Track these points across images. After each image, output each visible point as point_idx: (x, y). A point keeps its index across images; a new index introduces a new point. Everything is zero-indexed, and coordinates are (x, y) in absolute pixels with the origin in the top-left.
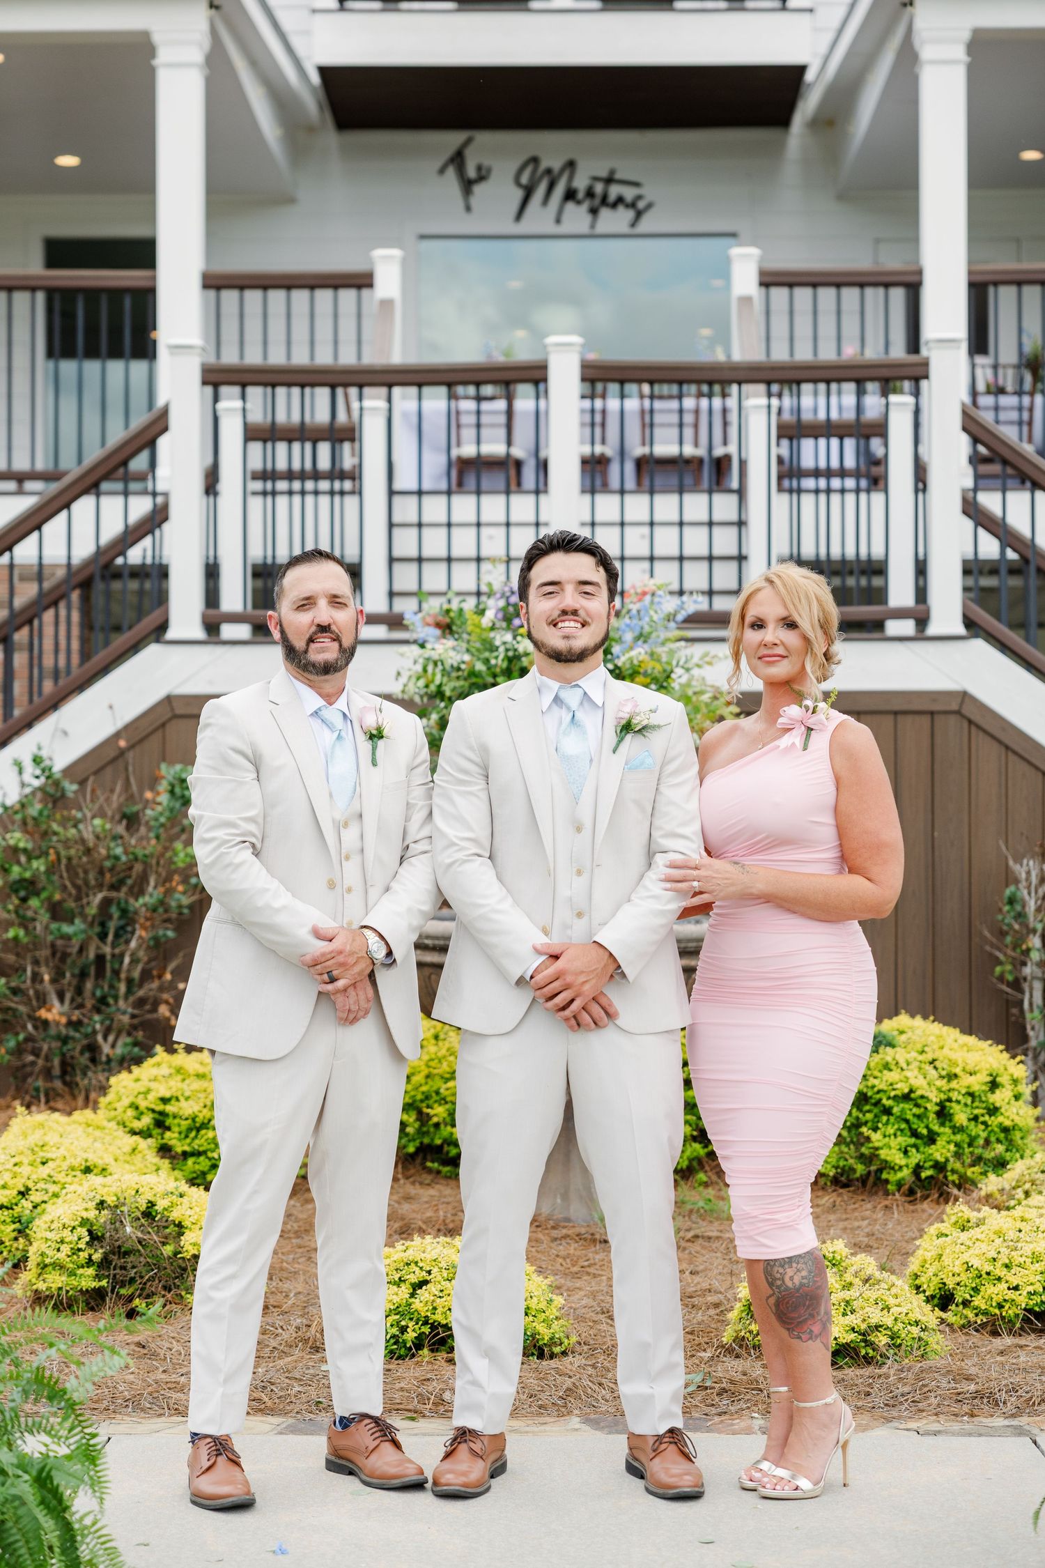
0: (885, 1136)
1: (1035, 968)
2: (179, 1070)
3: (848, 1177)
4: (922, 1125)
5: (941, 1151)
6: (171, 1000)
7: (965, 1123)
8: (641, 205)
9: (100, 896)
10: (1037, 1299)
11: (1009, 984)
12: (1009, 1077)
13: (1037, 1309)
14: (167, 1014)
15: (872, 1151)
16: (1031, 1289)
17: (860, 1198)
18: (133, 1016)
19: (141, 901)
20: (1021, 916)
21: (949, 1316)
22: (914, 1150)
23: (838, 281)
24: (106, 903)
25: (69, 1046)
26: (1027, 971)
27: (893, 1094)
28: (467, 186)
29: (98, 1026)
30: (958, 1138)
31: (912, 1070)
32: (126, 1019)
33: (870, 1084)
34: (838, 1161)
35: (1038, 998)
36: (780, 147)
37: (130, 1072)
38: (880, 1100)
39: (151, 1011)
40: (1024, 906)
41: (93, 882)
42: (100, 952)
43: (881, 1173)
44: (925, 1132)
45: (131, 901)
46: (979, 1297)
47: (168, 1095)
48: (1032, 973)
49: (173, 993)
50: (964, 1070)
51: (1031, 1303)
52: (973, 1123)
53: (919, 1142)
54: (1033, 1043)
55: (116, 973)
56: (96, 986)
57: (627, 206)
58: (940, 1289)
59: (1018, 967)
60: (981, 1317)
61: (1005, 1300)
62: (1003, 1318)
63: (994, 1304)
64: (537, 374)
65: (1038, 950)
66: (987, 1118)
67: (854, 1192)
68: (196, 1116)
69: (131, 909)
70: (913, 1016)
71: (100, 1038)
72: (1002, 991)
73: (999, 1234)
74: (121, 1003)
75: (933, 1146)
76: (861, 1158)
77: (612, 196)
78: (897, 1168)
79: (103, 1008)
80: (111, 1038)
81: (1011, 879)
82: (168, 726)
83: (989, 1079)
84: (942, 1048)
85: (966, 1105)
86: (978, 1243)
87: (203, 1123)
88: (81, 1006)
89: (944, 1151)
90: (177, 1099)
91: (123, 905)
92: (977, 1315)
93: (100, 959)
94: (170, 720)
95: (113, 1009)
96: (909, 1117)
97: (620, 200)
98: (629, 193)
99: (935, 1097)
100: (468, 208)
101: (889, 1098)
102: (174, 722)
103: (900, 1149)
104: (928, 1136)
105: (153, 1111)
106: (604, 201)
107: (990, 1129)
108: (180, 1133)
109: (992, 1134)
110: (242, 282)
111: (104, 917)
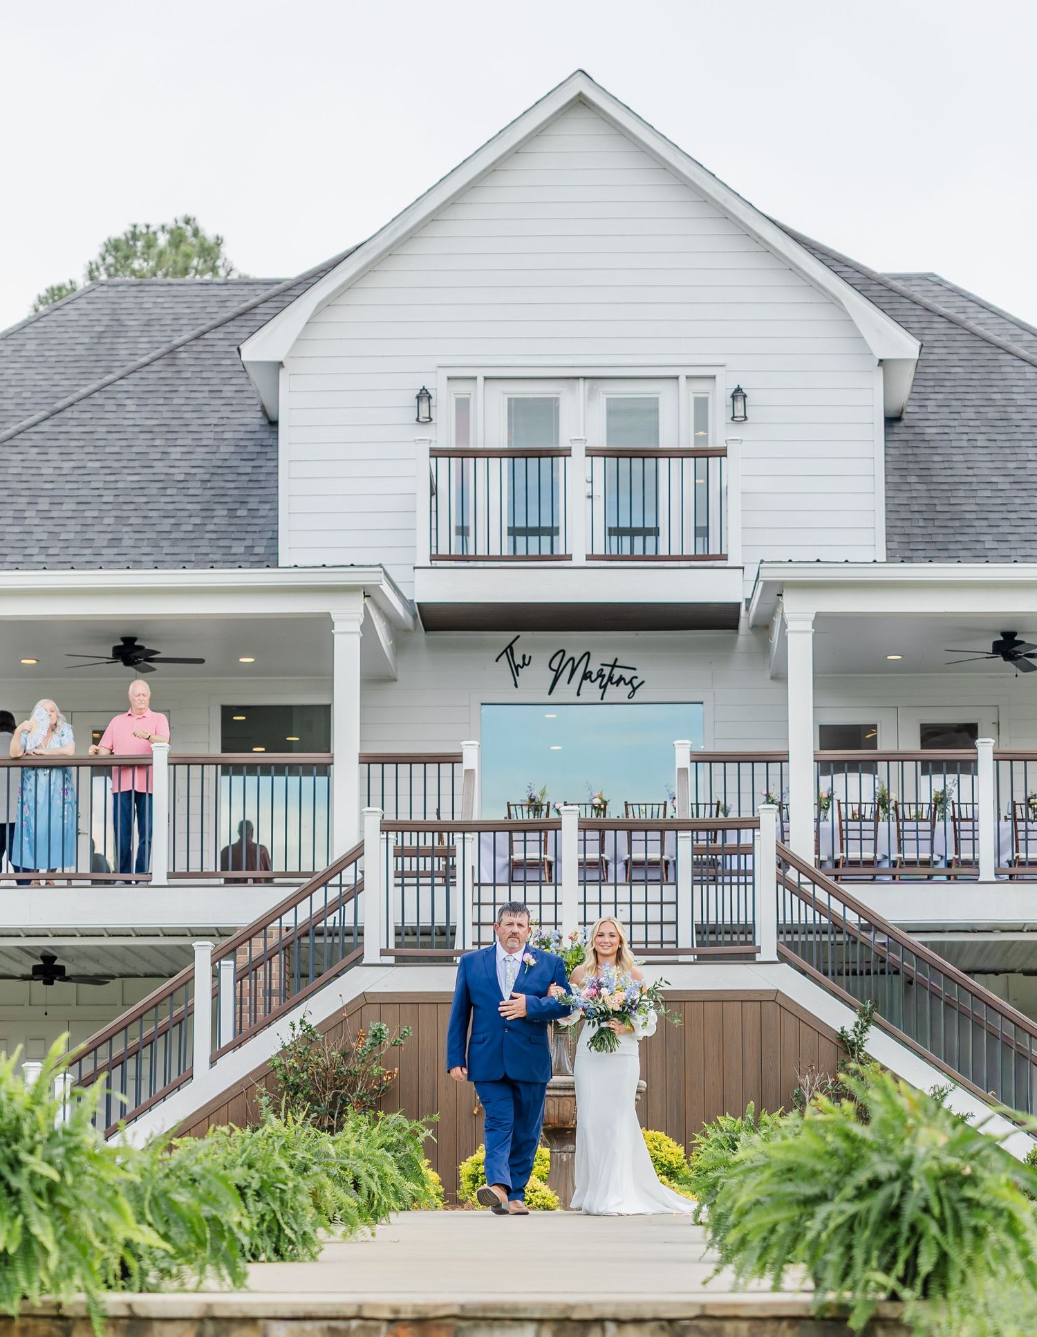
8: (636, 682)
9: (332, 1092)
19: (354, 1094)
20: (803, 1103)
23: (739, 759)
28: (515, 669)
36: (732, 644)
40: (804, 1099)
41: (328, 1086)
45: (349, 1094)
57: (626, 684)
64: (556, 826)
69: (348, 1099)
77: (615, 679)
81: (798, 1085)
82: (363, 1008)
91: (343, 1098)
94: (365, 1004)
97: (621, 678)
98: (628, 675)
100: (516, 685)
106: (610, 678)
110: (383, 760)
111: (333, 1104)
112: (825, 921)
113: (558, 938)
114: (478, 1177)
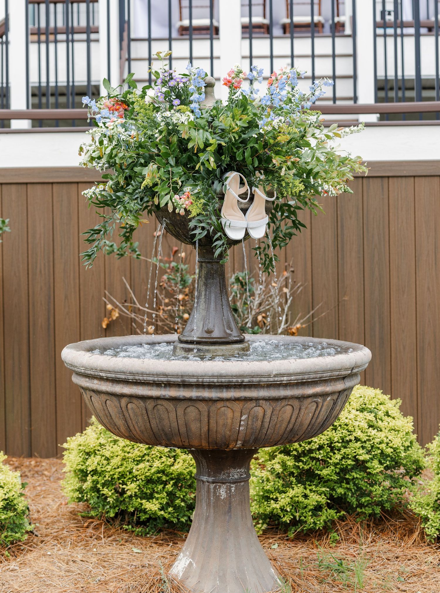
114: (86, 474)
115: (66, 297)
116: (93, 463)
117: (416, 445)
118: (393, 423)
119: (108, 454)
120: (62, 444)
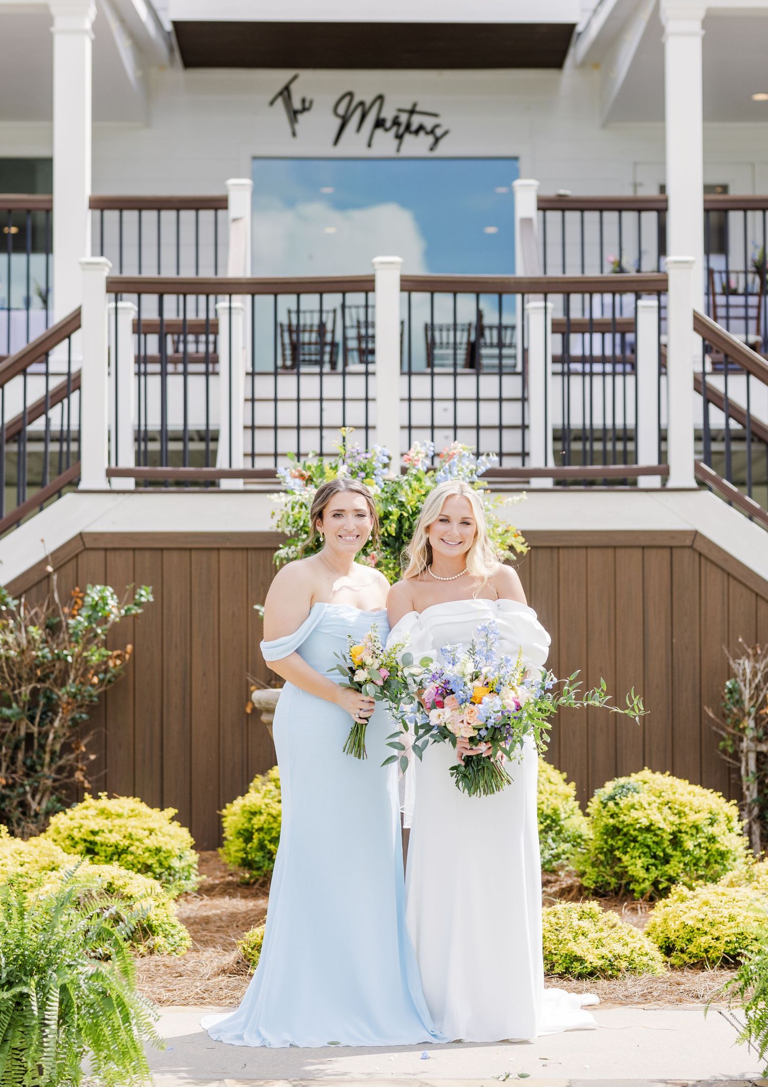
0: (632, 858)
1: (749, 741)
2: (103, 812)
3: (605, 889)
4: (660, 850)
5: (673, 868)
6: (85, 768)
7: (691, 848)
8: (439, 132)
9: (31, 686)
10: (732, 946)
11: (731, 756)
12: (724, 816)
13: (732, 953)
14: (82, 778)
15: (622, 869)
16: (728, 939)
17: (614, 904)
18: (55, 780)
19: (64, 690)
20: (739, 702)
21: (672, 960)
22: (654, 868)
23: (601, 206)
24: (34, 692)
25: (7, 802)
26: (744, 745)
27: (638, 826)
28: (294, 115)
29: (28, 788)
30: (687, 859)
31: (652, 809)
32: (49, 782)
33: (621, 819)
34: (597, 878)
35: (752, 766)
36: (555, 86)
37: (65, 813)
38: (629, 830)
39: (67, 777)
40: (741, 694)
41: (25, 676)
42: (29, 731)
43: (629, 885)
44: (662, 854)
45: (56, 690)
46: (692, 945)
47: (96, 829)
48: (747, 747)
49: (86, 762)
50: (691, 809)
51: (728, 948)
52: (698, 848)
53: (657, 862)
54: (749, 800)
55: (42, 747)
56: (26, 757)
57: (427, 133)
58: (665, 942)
59: (737, 742)
60: (693, 959)
61: (710, 947)
62: (708, 959)
63: (702, 950)
64: (367, 285)
65: (752, 729)
66: (707, 845)
67: (609, 900)
68: (119, 844)
69: (55, 697)
70: (654, 772)
71: (29, 797)
72: (725, 761)
73: (706, 903)
74: (46, 770)
75: (668, 866)
76: (616, 874)
77: (414, 127)
78: (641, 880)
79: (32, 773)
80: (38, 797)
81: (731, 674)
82: (80, 557)
83: (709, 816)
84: (674, 793)
85: (692, 835)
86: (692, 910)
87: (123, 850)
88: (15, 772)
89: (676, 868)
90: (103, 831)
91: (48, 694)
92: (690, 958)
93: (29, 736)
94: (81, 552)
95: (40, 774)
96: (650, 843)
97: (421, 128)
98: (429, 123)
99: (669, 829)
100: (294, 134)
101: (635, 830)
102: (85, 553)
103: (643, 867)
104: (664, 858)
105: (85, 841)
106: (408, 128)
107: (710, 853)
108: (106, 857)
109: (711, 857)
110: (121, 204)
111: (33, 703)
112: (734, 425)
113: (386, 460)
114: (252, 834)
115: (204, 674)
116: (258, 822)
117: (580, 812)
118: (554, 788)
119: (274, 812)
120: (220, 810)
